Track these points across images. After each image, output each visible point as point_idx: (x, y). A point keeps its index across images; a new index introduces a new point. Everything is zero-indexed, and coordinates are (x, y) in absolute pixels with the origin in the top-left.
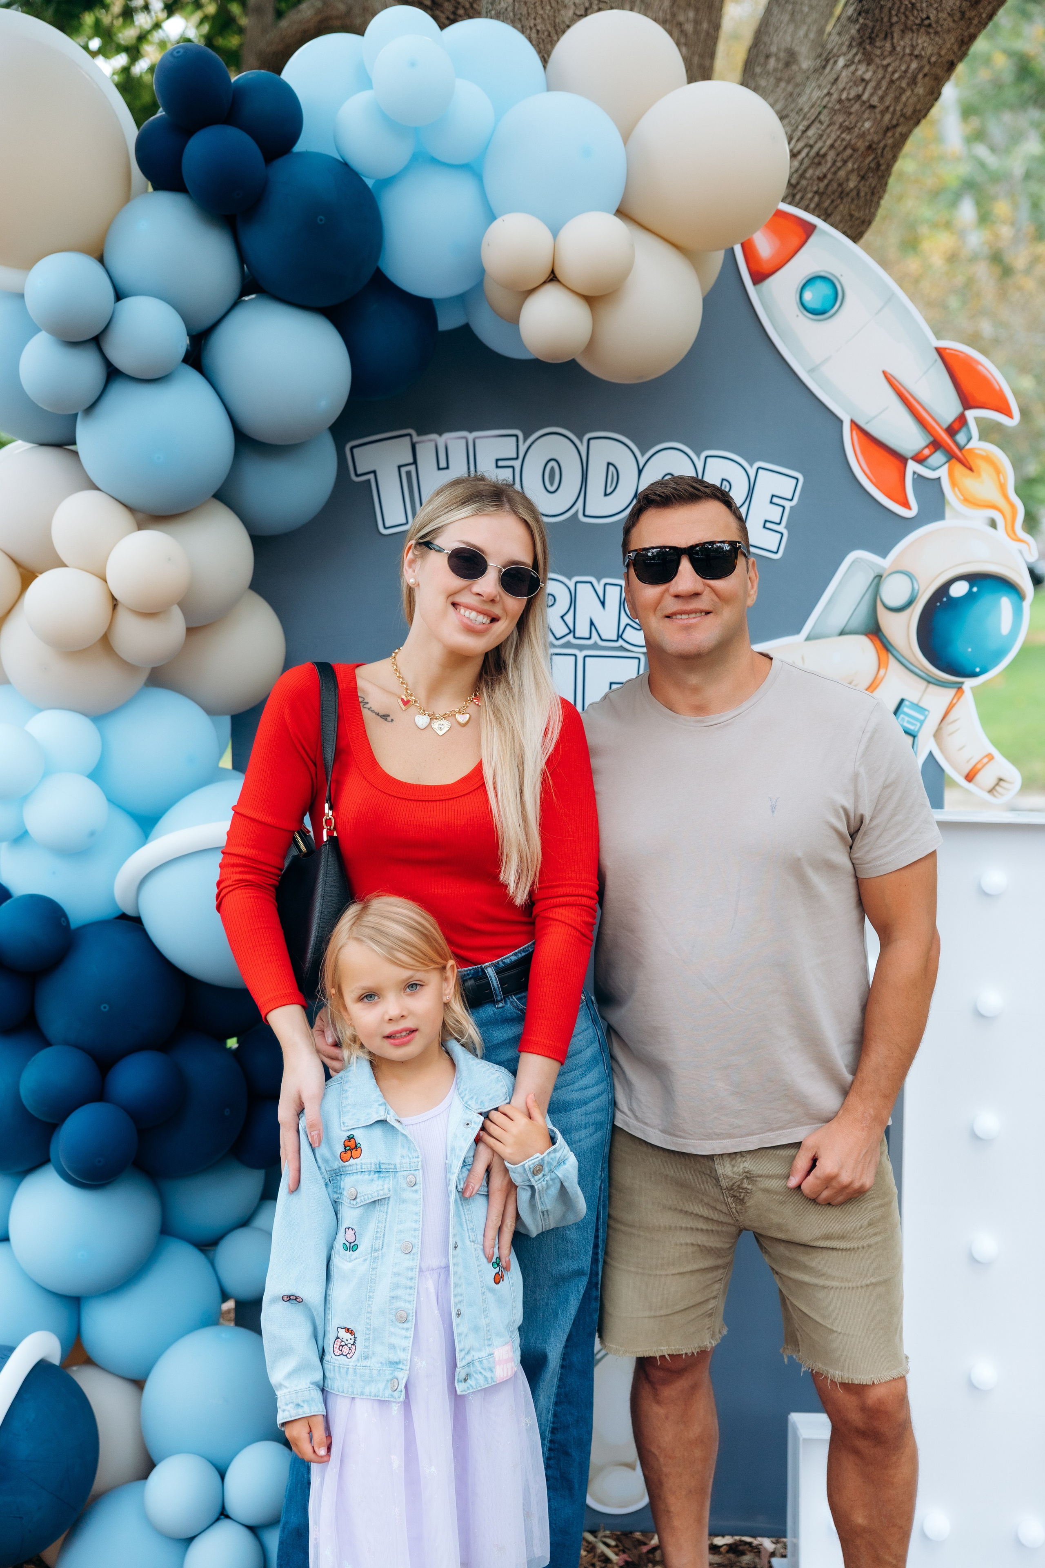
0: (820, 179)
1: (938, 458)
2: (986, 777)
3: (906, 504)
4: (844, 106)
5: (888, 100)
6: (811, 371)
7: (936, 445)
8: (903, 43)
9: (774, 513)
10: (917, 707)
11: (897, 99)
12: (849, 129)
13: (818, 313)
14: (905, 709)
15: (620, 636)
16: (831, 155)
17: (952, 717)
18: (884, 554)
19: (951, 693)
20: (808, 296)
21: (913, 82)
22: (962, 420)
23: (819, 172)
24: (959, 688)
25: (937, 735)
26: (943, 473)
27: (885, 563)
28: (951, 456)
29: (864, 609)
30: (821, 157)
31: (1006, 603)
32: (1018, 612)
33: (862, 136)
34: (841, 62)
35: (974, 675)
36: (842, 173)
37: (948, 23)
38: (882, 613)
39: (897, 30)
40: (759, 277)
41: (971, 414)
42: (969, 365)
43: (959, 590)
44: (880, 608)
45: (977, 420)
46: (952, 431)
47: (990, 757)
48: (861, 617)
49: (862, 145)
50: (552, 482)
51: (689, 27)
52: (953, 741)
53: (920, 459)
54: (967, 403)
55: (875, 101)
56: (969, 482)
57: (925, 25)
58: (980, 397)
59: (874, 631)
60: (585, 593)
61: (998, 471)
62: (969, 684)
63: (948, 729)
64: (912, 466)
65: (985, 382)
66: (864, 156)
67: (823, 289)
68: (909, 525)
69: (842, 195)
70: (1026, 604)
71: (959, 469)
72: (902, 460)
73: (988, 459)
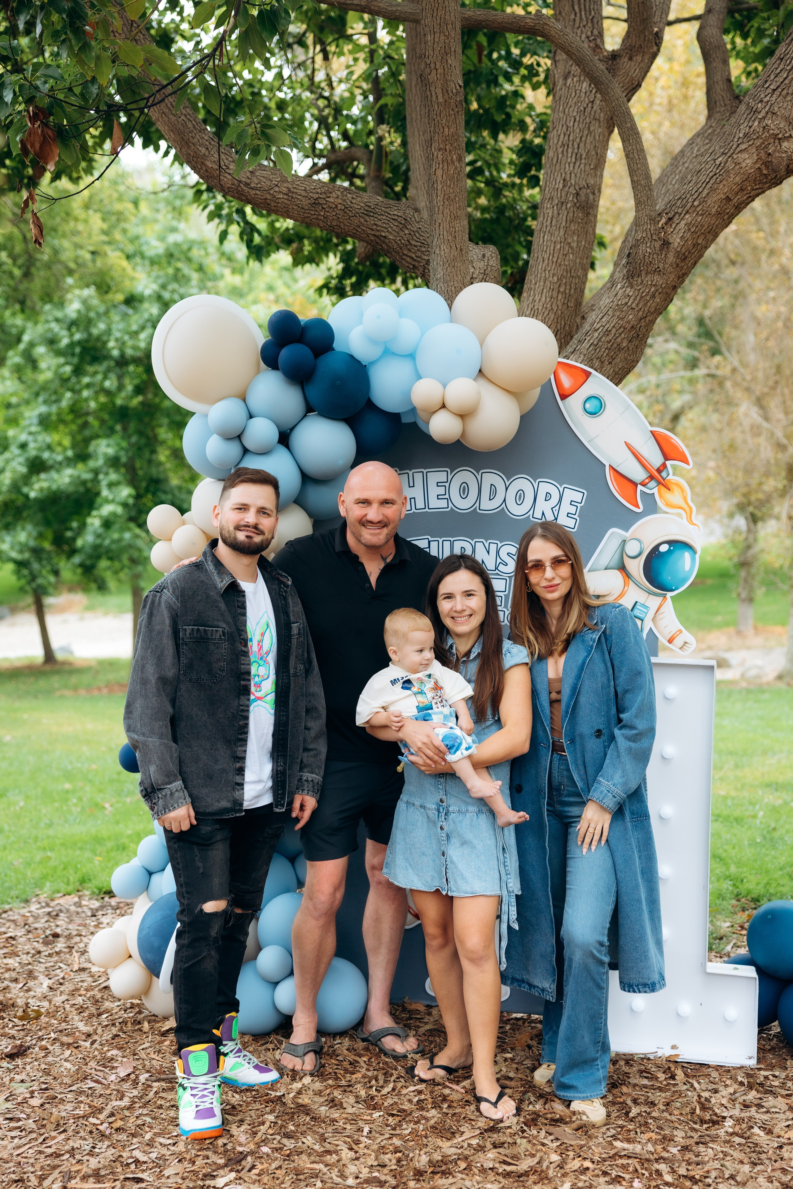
0: (608, 342)
1: (653, 484)
2: (679, 642)
3: (637, 506)
4: (620, 307)
5: (640, 306)
6: (589, 441)
7: (651, 477)
8: (648, 279)
9: (573, 510)
10: (643, 605)
11: (645, 305)
12: (622, 319)
13: (593, 414)
14: (637, 606)
15: (496, 568)
16: (614, 331)
17: (661, 611)
18: (627, 531)
19: (661, 598)
20: (588, 406)
21: (653, 296)
22: (664, 466)
23: (608, 339)
24: (665, 597)
25: (654, 620)
26: (655, 491)
27: (627, 535)
28: (659, 483)
29: (617, 557)
30: (608, 332)
31: (687, 555)
32: (693, 559)
33: (629, 322)
34: (619, 286)
35: (671, 590)
36: (619, 340)
37: (670, 269)
38: (626, 559)
39: (643, 273)
40: (564, 397)
41: (668, 463)
42: (667, 439)
43: (664, 548)
44: (625, 557)
45: (672, 466)
46: (659, 471)
47: (680, 631)
48: (615, 561)
49: (628, 326)
50: (464, 493)
51: (574, 245)
52: (662, 623)
53: (644, 484)
54: (666, 458)
55: (634, 306)
56: (668, 495)
57: (657, 271)
58: (672, 454)
59: (622, 568)
60: (480, 547)
61: (683, 491)
62: (669, 594)
63: (659, 617)
64: (640, 487)
65: (675, 447)
66: (630, 331)
67: (595, 402)
68: (639, 516)
69: (620, 350)
70: (697, 556)
71: (663, 488)
72: (636, 485)
73: (677, 485)
